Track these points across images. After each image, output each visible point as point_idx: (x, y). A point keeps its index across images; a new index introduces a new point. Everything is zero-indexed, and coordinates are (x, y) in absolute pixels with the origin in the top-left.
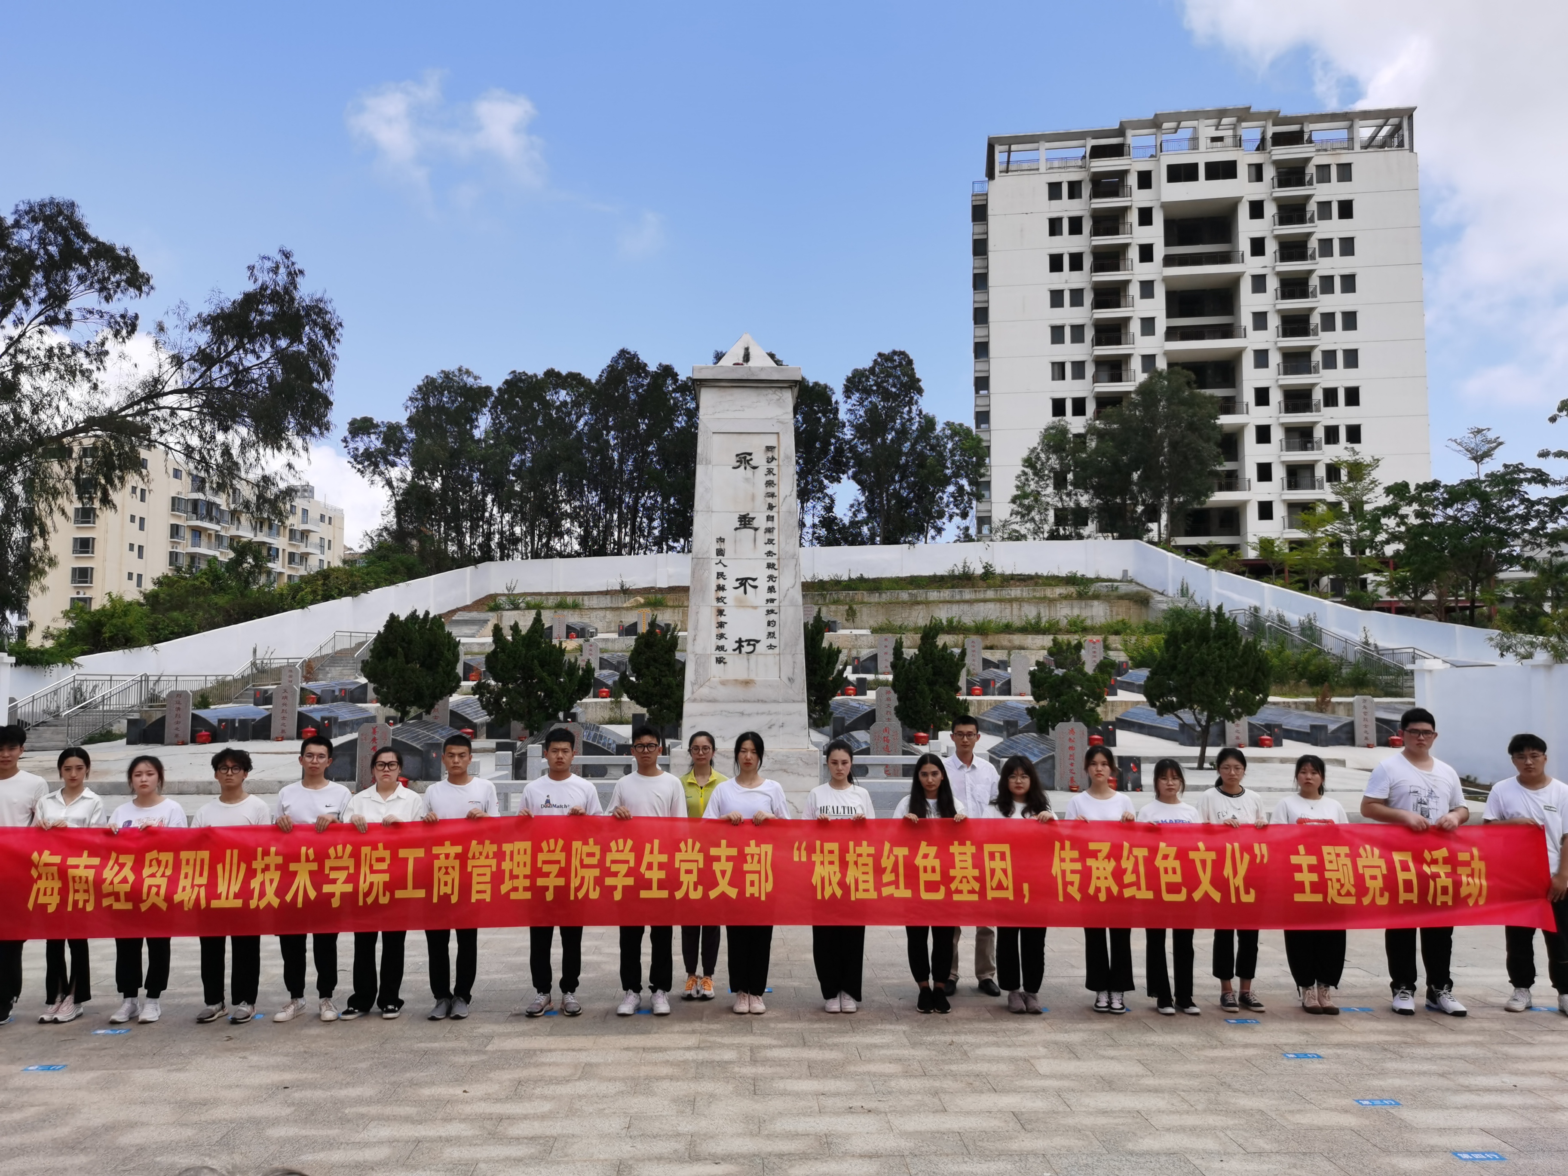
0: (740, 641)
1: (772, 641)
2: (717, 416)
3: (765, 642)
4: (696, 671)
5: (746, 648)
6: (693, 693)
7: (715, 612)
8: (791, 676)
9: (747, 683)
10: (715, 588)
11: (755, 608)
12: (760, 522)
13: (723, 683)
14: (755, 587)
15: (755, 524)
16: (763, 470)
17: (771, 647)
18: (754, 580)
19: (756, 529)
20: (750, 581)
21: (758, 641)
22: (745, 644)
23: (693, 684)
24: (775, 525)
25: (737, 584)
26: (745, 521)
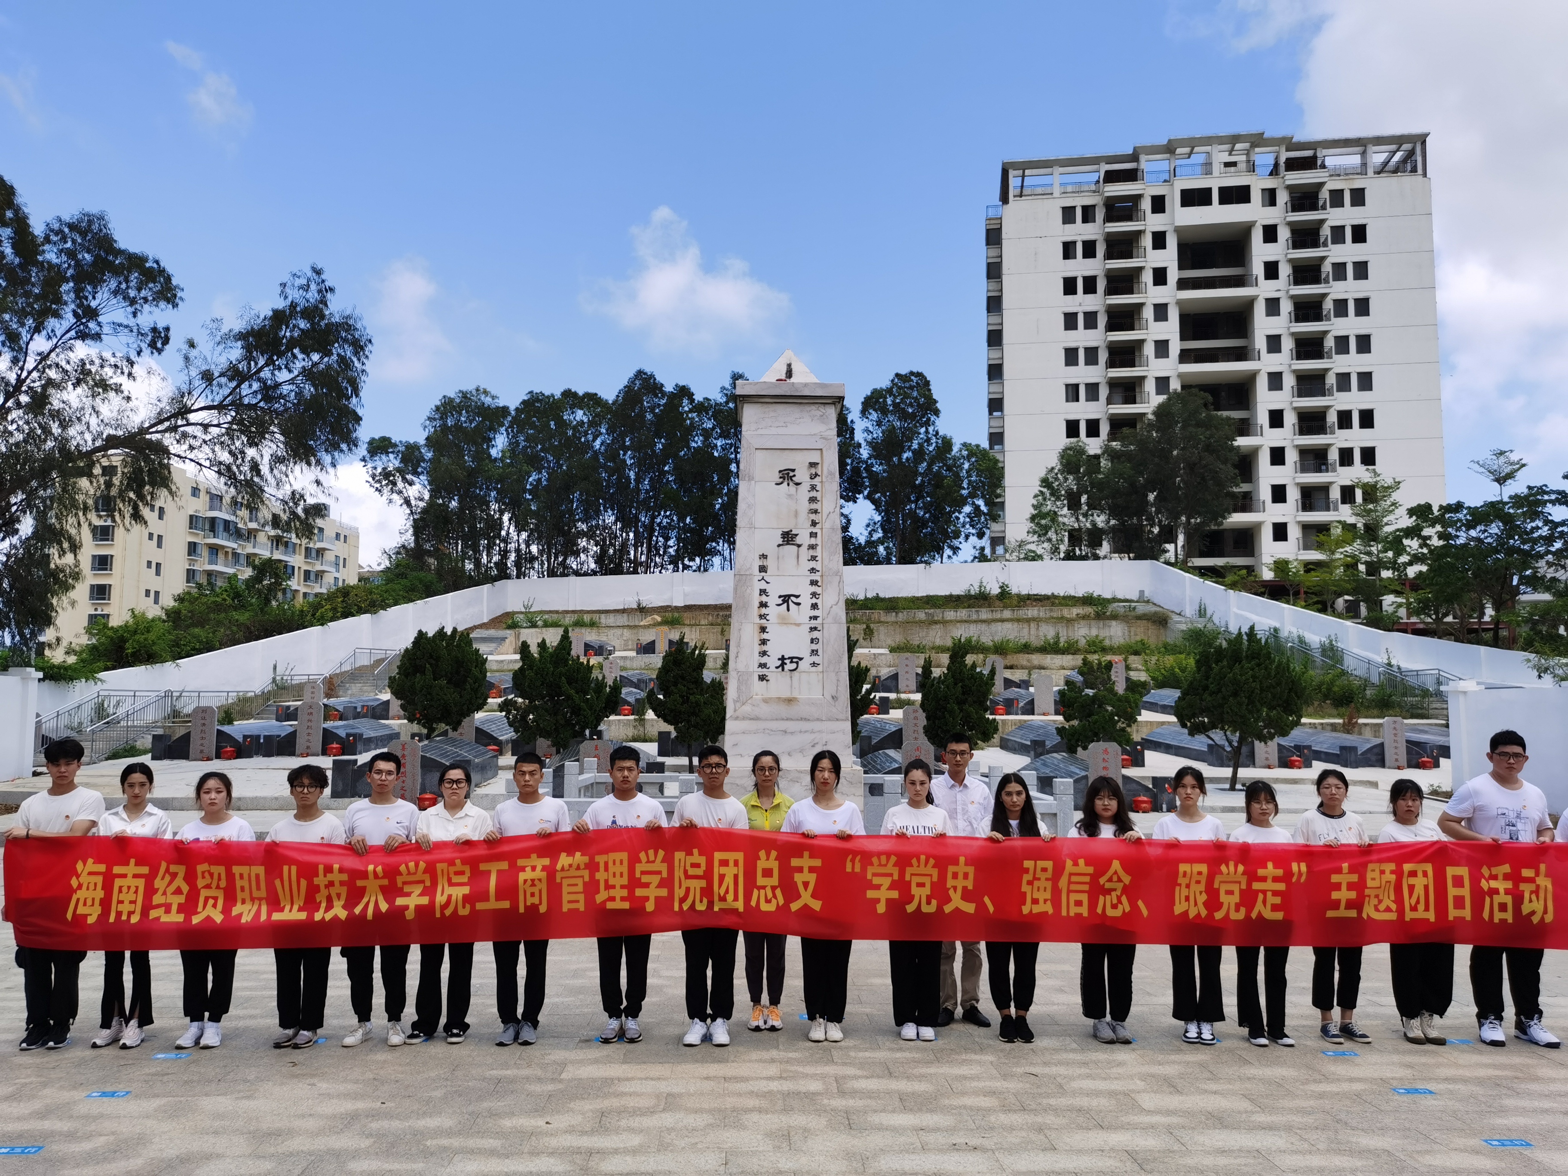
0: (783, 659)
1: (815, 659)
2: (760, 432)
3: (808, 659)
4: (739, 689)
5: (789, 666)
6: (735, 711)
7: (757, 630)
8: (834, 694)
9: (790, 701)
10: (757, 604)
11: (798, 625)
12: (803, 538)
13: (766, 701)
14: (798, 604)
15: (798, 540)
16: (805, 487)
17: (814, 664)
18: (797, 597)
19: (799, 546)
20: (793, 598)
21: (801, 659)
22: (788, 661)
23: (735, 702)
24: (818, 541)
25: (780, 601)
26: (788, 538)
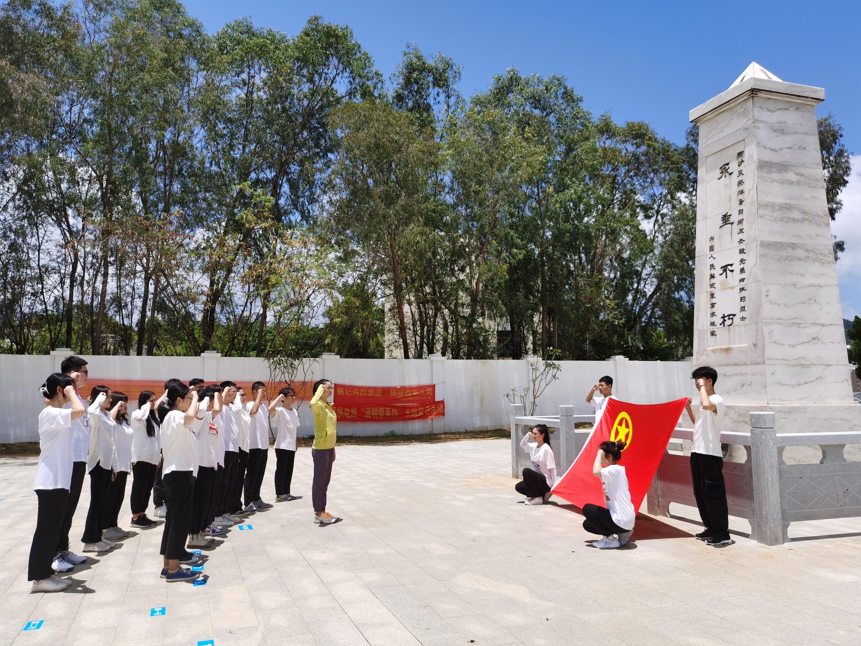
0: (724, 317)
2: (709, 142)
3: (739, 315)
4: (699, 343)
5: (728, 322)
7: (709, 296)
8: (755, 342)
9: (727, 350)
10: (709, 277)
11: (732, 288)
12: (735, 218)
13: (714, 351)
14: (732, 271)
15: (732, 220)
16: (736, 174)
17: (743, 319)
18: (731, 265)
19: (732, 223)
20: (729, 267)
21: (734, 315)
24: (744, 216)
25: (721, 271)
26: (726, 219)
